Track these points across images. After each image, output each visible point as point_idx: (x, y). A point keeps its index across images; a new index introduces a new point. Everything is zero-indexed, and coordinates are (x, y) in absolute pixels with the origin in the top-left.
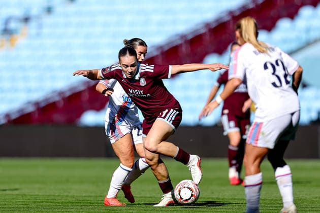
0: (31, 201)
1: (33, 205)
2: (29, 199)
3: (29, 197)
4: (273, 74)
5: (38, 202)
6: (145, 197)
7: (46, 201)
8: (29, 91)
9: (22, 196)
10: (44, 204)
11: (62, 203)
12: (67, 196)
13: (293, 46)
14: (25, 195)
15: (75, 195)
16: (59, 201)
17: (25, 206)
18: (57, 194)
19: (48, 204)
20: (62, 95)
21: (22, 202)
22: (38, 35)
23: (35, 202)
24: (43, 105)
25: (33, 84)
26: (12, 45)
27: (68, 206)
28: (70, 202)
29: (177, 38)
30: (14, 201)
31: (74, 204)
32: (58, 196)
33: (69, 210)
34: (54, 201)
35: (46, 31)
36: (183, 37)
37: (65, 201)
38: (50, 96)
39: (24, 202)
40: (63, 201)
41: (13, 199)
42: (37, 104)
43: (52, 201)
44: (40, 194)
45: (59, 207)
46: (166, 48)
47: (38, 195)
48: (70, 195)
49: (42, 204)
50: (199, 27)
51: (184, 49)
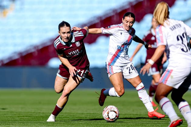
0: (16, 116)
1: (18, 119)
2: (15, 115)
3: (15, 113)
4: (182, 43)
5: (21, 116)
6: (90, 114)
7: (26, 116)
8: (15, 45)
9: (11, 113)
10: (25, 118)
11: (36, 117)
12: (40, 113)
13: (185, 17)
14: (13, 112)
15: (45, 112)
16: (34, 116)
17: (12, 119)
18: (33, 112)
19: (27, 118)
20: (37, 48)
21: (11, 116)
22: (21, 9)
23: (19, 117)
24: (24, 54)
25: (18, 41)
26: (5, 15)
27: (40, 119)
28: (42, 117)
29: (111, 11)
30: (5, 116)
31: (44, 118)
32: (34, 113)
33: (41, 122)
34: (31, 116)
35: (26, 6)
36: (114, 11)
37: (38, 116)
38: (28, 48)
39: (12, 116)
40: (37, 116)
41: (5, 114)
42: (20, 54)
43: (30, 116)
44: (22, 111)
45: (34, 119)
46: (104, 18)
47: (21, 112)
48: (41, 112)
49: (23, 118)
50: (125, 4)
51: (115, 19)
